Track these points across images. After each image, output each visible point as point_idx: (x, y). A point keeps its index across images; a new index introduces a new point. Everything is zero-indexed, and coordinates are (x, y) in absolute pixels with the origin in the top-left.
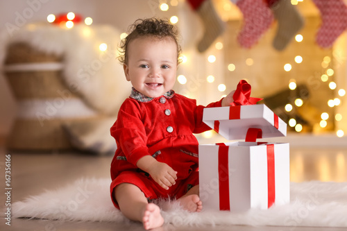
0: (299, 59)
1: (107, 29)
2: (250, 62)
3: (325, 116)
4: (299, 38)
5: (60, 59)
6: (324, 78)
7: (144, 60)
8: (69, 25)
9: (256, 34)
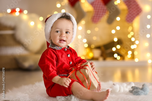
0: (118, 28)
1: (34, 15)
2: (97, 29)
3: (130, 53)
4: (118, 19)
5: (13, 28)
6: (129, 36)
7: (58, 28)
8: (17, 14)
9: (99, 17)
